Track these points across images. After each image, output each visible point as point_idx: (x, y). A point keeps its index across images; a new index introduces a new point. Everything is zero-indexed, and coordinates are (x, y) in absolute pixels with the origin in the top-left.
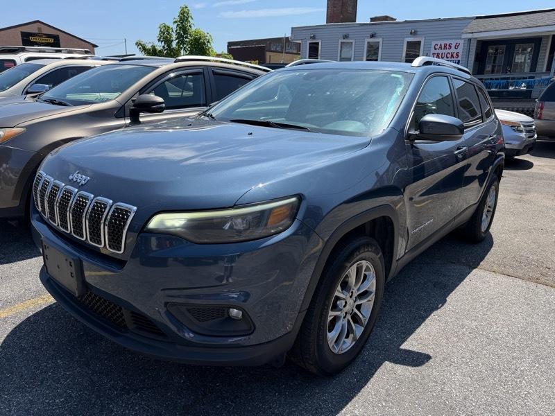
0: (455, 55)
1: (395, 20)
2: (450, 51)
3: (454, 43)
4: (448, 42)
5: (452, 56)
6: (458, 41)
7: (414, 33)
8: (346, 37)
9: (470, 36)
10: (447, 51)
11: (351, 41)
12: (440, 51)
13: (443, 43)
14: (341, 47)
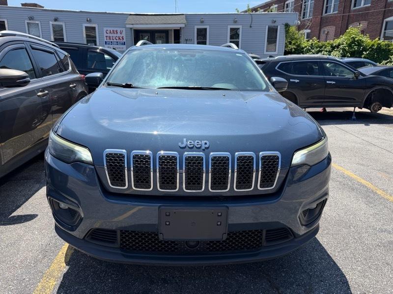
0: (121, 38)
1: (43, 7)
2: (118, 35)
3: (119, 30)
4: (115, 29)
5: (119, 38)
6: (122, 29)
7: (89, 21)
8: (31, 18)
9: (131, 26)
10: (115, 35)
11: (37, 22)
12: (111, 35)
13: (112, 29)
14: (28, 27)
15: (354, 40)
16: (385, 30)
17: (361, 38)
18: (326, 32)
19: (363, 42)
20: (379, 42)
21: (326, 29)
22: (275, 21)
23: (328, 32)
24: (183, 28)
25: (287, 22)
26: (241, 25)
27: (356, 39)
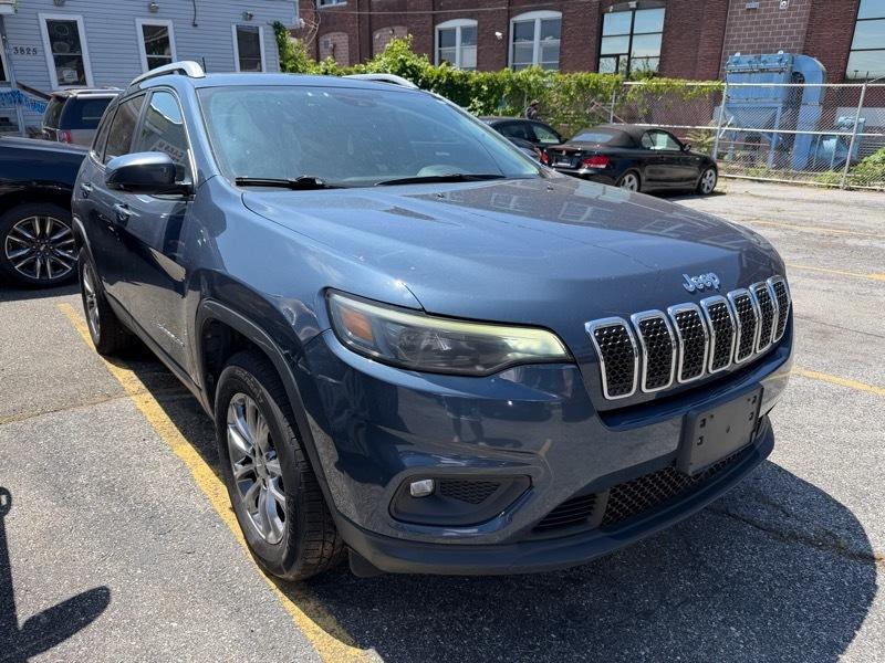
15: (404, 64)
16: (440, 46)
17: (416, 64)
18: (331, 45)
19: (419, 70)
20: (449, 70)
21: (329, 39)
22: (251, 16)
23: (335, 46)
24: (9, 15)
25: (276, 19)
26: (168, 18)
27: (408, 63)
